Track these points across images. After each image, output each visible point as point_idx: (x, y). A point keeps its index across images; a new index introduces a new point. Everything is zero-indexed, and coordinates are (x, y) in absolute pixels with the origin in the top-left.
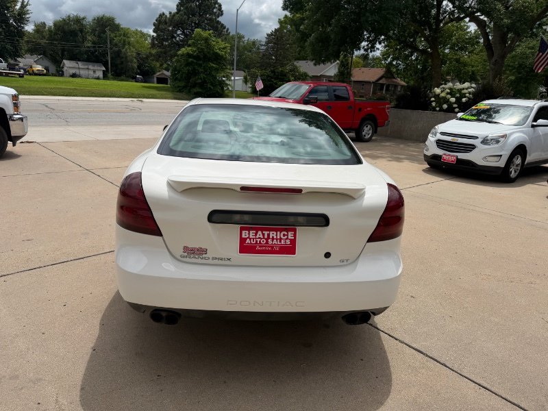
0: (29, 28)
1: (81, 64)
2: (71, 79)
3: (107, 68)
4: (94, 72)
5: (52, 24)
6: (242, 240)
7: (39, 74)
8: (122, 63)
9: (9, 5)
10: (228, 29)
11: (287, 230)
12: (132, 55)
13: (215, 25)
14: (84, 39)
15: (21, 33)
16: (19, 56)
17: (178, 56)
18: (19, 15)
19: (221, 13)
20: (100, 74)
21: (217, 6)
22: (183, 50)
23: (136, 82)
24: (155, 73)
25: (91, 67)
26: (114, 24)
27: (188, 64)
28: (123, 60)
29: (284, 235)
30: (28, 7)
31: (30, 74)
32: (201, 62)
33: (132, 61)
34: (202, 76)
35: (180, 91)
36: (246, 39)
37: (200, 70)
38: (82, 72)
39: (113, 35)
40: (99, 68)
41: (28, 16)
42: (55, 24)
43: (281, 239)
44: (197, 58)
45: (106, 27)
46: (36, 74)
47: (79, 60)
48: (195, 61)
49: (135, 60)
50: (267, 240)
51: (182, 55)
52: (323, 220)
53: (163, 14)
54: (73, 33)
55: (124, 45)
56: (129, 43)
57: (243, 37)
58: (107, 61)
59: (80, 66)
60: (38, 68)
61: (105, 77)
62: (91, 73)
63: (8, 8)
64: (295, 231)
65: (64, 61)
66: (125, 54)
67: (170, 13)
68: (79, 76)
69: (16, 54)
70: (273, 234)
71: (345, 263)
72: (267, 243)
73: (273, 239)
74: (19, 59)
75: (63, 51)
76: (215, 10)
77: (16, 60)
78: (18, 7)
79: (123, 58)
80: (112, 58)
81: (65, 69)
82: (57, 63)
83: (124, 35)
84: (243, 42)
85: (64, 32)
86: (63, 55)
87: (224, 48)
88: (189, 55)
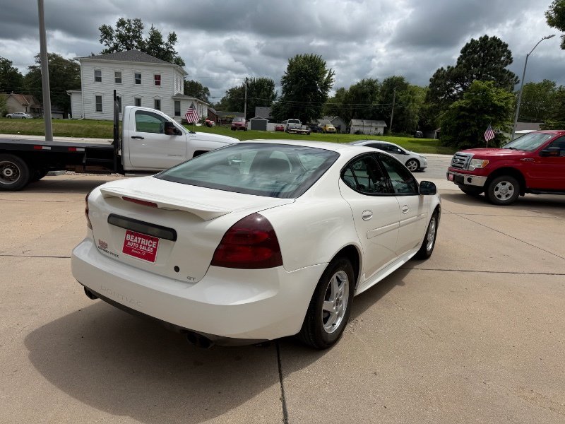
0: (331, 94)
1: (365, 123)
2: (356, 136)
3: (388, 124)
4: (376, 129)
5: (348, 89)
6: (126, 242)
7: (331, 132)
8: (404, 119)
9: (319, 76)
10: (517, 77)
11: (153, 240)
12: (414, 112)
13: (500, 74)
14: (373, 99)
15: (324, 98)
16: (319, 118)
17: (449, 110)
18: (325, 84)
19: (510, 60)
20: (381, 131)
21: (505, 54)
22: (456, 103)
23: (415, 137)
24: (436, 129)
25: (374, 125)
26: (403, 84)
27: (459, 117)
28: (405, 116)
29: (150, 244)
30: (333, 77)
31: (324, 133)
32: (475, 115)
33: (413, 117)
34: (473, 129)
35: (446, 145)
36: (558, 86)
37: (472, 123)
38: (366, 130)
39: (399, 94)
40: (381, 125)
41: (331, 84)
42: (351, 89)
43: (147, 246)
44: (471, 110)
45: (394, 86)
46: (328, 132)
47: (365, 119)
48: (468, 114)
49: (417, 116)
50: (139, 245)
51: (454, 109)
52: (171, 235)
53: (442, 69)
54: (365, 95)
55: (408, 102)
56: (414, 101)
57: (554, 85)
58: (390, 118)
59: (365, 124)
60: (331, 127)
61: (386, 133)
62: (373, 129)
63: (318, 79)
64: (157, 241)
65: (352, 120)
66: (408, 111)
67: (449, 67)
68: (363, 133)
69: (317, 116)
70: (143, 241)
71: (192, 281)
72: (138, 248)
73: (143, 245)
74: (319, 120)
75: (354, 111)
76: (502, 59)
77: (316, 121)
78: (325, 78)
79: (405, 114)
80: (395, 116)
81: (352, 127)
82: (347, 121)
83: (410, 93)
84: (553, 91)
85: (357, 95)
86: (353, 114)
87: (505, 99)
88: (461, 108)
